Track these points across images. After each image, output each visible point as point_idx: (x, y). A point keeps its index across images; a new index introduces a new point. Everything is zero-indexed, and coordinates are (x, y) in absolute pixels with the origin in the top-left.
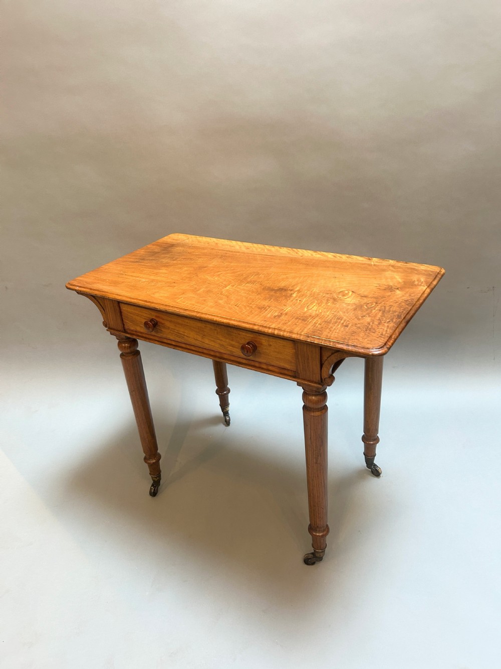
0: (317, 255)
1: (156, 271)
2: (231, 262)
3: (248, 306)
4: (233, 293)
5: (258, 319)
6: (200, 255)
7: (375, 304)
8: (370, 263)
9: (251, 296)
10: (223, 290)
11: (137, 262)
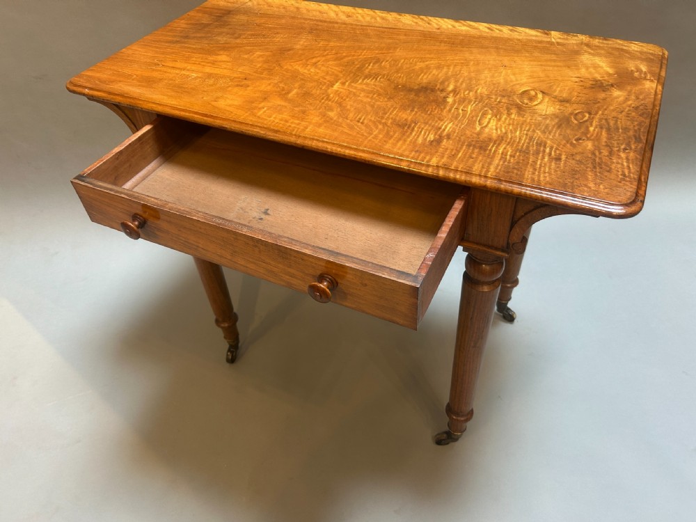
0: (463, 27)
1: (211, 58)
2: (329, 41)
3: (380, 123)
4: (347, 97)
5: (404, 147)
6: (275, 28)
7: (587, 115)
8: (549, 40)
9: (378, 103)
10: (330, 91)
11: (177, 42)
